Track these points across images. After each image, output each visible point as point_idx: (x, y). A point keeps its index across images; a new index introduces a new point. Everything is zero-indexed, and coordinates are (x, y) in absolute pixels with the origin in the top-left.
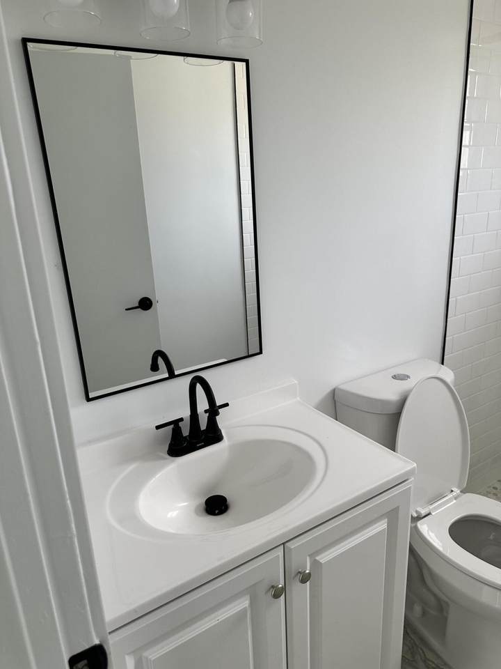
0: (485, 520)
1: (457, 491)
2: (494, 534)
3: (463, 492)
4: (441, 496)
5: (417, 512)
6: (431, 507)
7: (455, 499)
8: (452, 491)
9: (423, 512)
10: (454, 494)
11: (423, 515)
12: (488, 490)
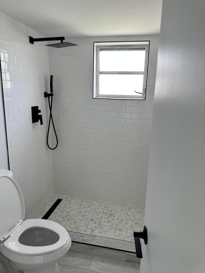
0: (33, 228)
1: (21, 221)
2: (37, 232)
3: (24, 220)
4: (14, 226)
5: (3, 238)
6: (10, 233)
7: (20, 225)
8: (19, 222)
9: (6, 237)
10: (20, 223)
11: (6, 238)
12: (38, 214)
